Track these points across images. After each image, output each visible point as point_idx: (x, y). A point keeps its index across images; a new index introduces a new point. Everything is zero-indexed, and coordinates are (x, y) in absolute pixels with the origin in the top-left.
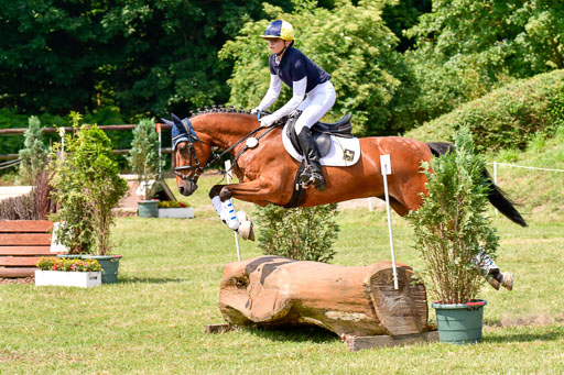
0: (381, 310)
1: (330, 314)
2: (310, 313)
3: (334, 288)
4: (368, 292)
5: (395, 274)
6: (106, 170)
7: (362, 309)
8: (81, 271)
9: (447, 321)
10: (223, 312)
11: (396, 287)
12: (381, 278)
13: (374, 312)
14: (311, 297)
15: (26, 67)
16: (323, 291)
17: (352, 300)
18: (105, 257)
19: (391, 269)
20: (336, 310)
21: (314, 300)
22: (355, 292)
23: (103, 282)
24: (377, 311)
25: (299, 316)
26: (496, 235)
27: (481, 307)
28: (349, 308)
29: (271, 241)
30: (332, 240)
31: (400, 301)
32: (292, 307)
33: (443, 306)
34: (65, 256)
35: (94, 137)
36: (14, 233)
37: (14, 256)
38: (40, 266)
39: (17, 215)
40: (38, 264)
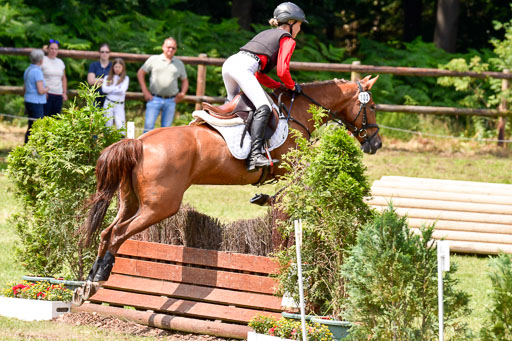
6: (347, 196)
34: (291, 315)
35: (337, 145)
36: (242, 272)
37: (238, 306)
38: (254, 326)
39: (247, 246)
40: (251, 321)
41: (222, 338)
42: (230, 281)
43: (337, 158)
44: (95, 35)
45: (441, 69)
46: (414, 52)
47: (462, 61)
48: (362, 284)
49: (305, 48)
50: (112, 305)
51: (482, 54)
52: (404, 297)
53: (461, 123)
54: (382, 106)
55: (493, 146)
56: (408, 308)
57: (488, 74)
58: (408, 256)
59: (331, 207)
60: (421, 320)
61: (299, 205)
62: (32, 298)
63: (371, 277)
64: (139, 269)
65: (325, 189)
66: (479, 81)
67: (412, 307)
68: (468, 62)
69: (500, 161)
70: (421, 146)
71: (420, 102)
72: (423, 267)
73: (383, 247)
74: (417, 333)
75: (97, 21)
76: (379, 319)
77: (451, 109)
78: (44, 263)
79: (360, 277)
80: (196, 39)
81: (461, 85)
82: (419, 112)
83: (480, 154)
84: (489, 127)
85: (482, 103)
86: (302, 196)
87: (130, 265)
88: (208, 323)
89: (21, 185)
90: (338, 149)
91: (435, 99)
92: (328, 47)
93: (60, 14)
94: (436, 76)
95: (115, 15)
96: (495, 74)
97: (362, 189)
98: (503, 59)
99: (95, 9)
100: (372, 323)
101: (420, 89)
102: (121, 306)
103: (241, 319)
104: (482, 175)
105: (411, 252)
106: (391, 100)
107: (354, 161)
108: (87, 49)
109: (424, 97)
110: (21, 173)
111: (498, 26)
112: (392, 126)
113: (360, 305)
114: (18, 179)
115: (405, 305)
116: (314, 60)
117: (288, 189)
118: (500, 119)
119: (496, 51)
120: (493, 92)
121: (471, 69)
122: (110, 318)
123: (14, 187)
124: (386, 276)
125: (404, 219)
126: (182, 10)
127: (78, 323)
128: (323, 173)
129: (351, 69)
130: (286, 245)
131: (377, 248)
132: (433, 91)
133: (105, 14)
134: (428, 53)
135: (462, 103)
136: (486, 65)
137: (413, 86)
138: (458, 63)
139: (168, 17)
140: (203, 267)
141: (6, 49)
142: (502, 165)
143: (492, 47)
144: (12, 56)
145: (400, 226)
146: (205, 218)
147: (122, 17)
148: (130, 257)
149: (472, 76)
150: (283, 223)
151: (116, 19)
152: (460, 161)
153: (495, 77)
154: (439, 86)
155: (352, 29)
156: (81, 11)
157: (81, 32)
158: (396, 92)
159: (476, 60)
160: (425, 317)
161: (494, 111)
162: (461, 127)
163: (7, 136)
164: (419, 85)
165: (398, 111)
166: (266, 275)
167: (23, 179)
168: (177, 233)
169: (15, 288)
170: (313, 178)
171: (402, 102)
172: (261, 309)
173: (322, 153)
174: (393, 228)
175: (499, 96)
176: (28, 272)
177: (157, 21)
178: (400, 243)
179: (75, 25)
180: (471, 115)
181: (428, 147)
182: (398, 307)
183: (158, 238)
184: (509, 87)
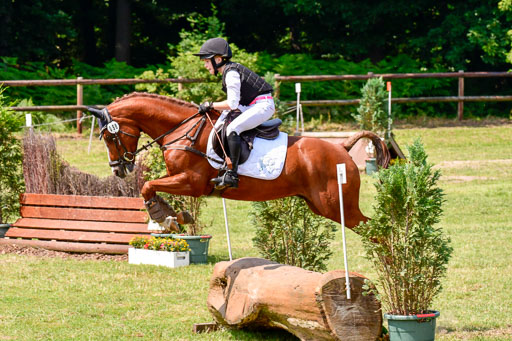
0: (333, 320)
1: (291, 320)
2: (276, 318)
3: (292, 295)
4: (319, 302)
5: (347, 283)
7: (315, 317)
8: (169, 251)
9: (398, 332)
10: (211, 311)
11: (349, 297)
12: (333, 288)
13: (325, 321)
14: (274, 302)
15: (323, 13)
16: (284, 297)
17: (306, 308)
18: (194, 237)
19: (344, 278)
20: (295, 317)
21: (277, 306)
22: (308, 301)
23: (191, 262)
24: (329, 321)
25: (269, 320)
26: (449, 245)
27: (433, 319)
28: (304, 315)
29: (264, 240)
30: (329, 240)
31: (353, 311)
32: (261, 312)
33: (394, 317)
34: (158, 235)
37: (116, 232)
38: (133, 244)
39: (120, 192)
40: (131, 241)
41: (108, 254)
42: (110, 217)
45: (137, 79)
46: (112, 69)
47: (151, 72)
49: (38, 71)
51: (163, 67)
57: (168, 80)
60: (303, 221)
64: (42, 213)
66: (162, 85)
68: (155, 73)
81: (151, 88)
87: (36, 211)
88: (97, 244)
94: (133, 84)
96: (173, 80)
98: (178, 69)
111: (171, 47)
119: (172, 64)
120: (173, 92)
121: (157, 77)
122: (26, 247)
136: (167, 74)
138: (148, 74)
143: (170, 62)
148: (35, 206)
149: (158, 82)
150: (149, 174)
153: (173, 82)
159: (160, 71)
160: (305, 219)
166: (138, 210)
168: (68, 187)
182: (287, 214)
183: (54, 191)
184: (183, 88)
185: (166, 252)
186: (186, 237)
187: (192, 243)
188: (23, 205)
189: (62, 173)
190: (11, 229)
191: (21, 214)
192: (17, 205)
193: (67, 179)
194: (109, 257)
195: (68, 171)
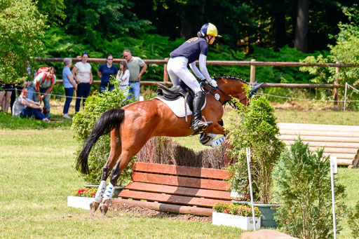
6: (267, 134)
8: (244, 215)
18: (266, 205)
23: (263, 225)
34: (236, 202)
35: (260, 106)
36: (207, 178)
37: (205, 198)
38: (216, 208)
39: (210, 164)
40: (214, 206)
41: (198, 216)
43: (260, 113)
44: (105, 49)
45: (301, 62)
46: (284, 53)
47: (313, 57)
48: (284, 182)
49: (223, 53)
50: (134, 199)
51: (323, 53)
52: (308, 189)
53: (312, 92)
54: (268, 84)
55: (332, 105)
56: (311, 195)
57: (327, 64)
58: (310, 166)
59: (258, 141)
60: (318, 201)
61: (239, 140)
62: (89, 196)
63: (290, 178)
64: (148, 179)
65: (254, 131)
66: (322, 68)
67: (313, 194)
68: (316, 58)
69: (336, 113)
70: (291, 106)
71: (290, 81)
72: (318, 172)
73: (296, 162)
74: (316, 208)
75: (106, 41)
76: (295, 201)
77: (308, 85)
78: (95, 177)
79: (283, 179)
80: (162, 50)
81: (313, 71)
82: (289, 87)
83: (324, 110)
84: (329, 94)
85: (324, 81)
86: (241, 135)
87: (144, 177)
88: (189, 207)
89: (80, 134)
90: (260, 108)
91: (298, 79)
92: (236, 52)
93: (85, 38)
94: (298, 67)
95: (117, 38)
96: (332, 64)
97: (275, 130)
98: (336, 56)
99: (105, 35)
100: (291, 204)
101: (289, 74)
102: (139, 200)
103: (208, 205)
104: (327, 121)
105: (311, 164)
106: (273, 80)
107: (270, 114)
108: (100, 58)
109: (291, 78)
110: (81, 127)
111: (331, 37)
112: (274, 94)
113: (284, 194)
114: (79, 131)
115: (309, 194)
116: (229, 60)
117: (233, 132)
118: (335, 89)
120: (330, 75)
121: (318, 62)
122: (134, 207)
123: (76, 135)
124: (298, 177)
125: (307, 145)
126: (153, 34)
127: (116, 210)
128: (253, 122)
129: (250, 64)
130: (232, 162)
131: (292, 162)
132: (296, 75)
133: (110, 37)
134: (292, 54)
135: (313, 81)
136: (326, 59)
137: (284, 72)
138: (310, 59)
139: (145, 38)
140: (185, 176)
141: (56, 59)
142: (338, 115)
143: (329, 49)
144: (59, 63)
145: (305, 149)
146: (186, 149)
147: (119, 39)
148: (144, 172)
149: (318, 66)
150: (231, 150)
151: (117, 40)
152: (314, 114)
153: (331, 66)
154: (300, 71)
155: (246, 42)
156: (97, 36)
157: (97, 48)
158: (275, 76)
159: (320, 56)
160: (320, 200)
161: (331, 85)
162: (313, 94)
163: (58, 107)
164: (288, 72)
165: (277, 87)
166: (222, 180)
167: (82, 130)
168: (170, 158)
169: (79, 191)
170: (247, 124)
171: (279, 81)
172: (219, 199)
173: (252, 110)
174: (301, 150)
175: (334, 77)
176: (86, 182)
177: (139, 40)
178: (305, 159)
179: (94, 44)
180: (318, 87)
181: (295, 106)
182: (305, 194)
183: (159, 161)
184: (339, 71)
185: (242, 217)
186: (259, 205)
187: (263, 210)
188: (135, 171)
189: (165, 146)
190: (123, 191)
191: (132, 179)
192: (130, 171)
193: (169, 152)
194: (198, 218)
195: (170, 145)
